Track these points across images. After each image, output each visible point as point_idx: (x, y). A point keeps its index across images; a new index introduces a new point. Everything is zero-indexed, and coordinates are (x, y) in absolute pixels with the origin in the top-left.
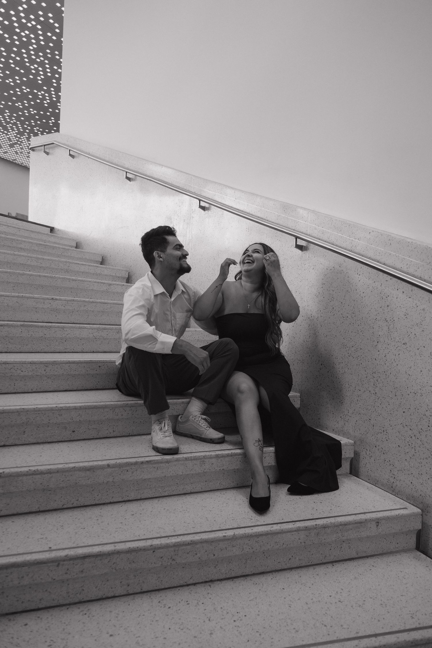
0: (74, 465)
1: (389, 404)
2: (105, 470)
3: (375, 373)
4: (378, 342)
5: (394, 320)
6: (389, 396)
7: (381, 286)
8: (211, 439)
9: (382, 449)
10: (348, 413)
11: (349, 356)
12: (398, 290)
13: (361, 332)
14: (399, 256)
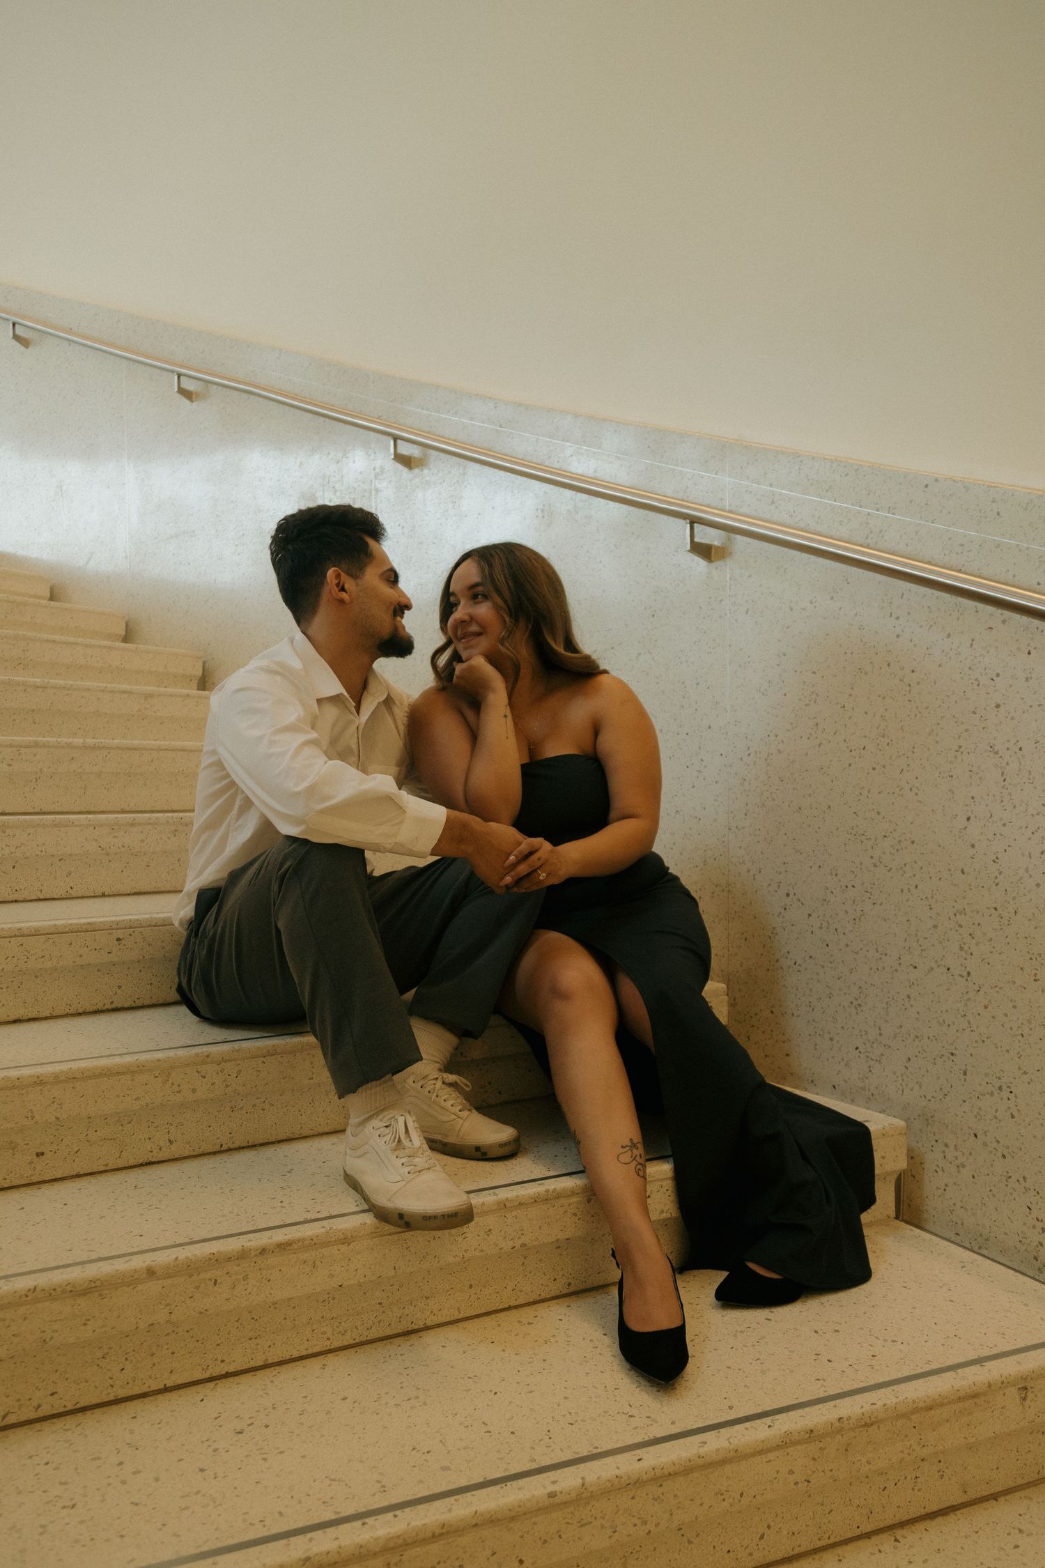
0: (35, 1283)
1: (1015, 1007)
2: (140, 1287)
3: (963, 912)
4: (968, 819)
5: (1021, 749)
6: (1014, 983)
7: (972, 645)
8: (478, 1149)
9: (998, 1142)
10: (881, 1034)
11: (875, 865)
12: (1029, 653)
13: (911, 790)
14: (1028, 548)
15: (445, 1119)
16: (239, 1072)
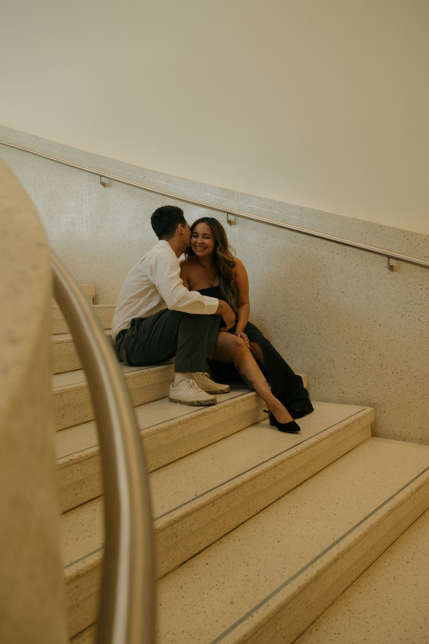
0: (157, 428)
1: (333, 340)
2: (178, 427)
3: (317, 318)
4: (318, 294)
5: (331, 276)
6: (332, 334)
7: (316, 250)
8: (221, 391)
9: (330, 374)
10: (295, 354)
11: (291, 309)
12: (332, 252)
13: (301, 288)
15: (210, 384)
16: (150, 378)
